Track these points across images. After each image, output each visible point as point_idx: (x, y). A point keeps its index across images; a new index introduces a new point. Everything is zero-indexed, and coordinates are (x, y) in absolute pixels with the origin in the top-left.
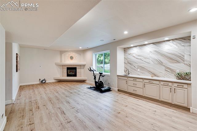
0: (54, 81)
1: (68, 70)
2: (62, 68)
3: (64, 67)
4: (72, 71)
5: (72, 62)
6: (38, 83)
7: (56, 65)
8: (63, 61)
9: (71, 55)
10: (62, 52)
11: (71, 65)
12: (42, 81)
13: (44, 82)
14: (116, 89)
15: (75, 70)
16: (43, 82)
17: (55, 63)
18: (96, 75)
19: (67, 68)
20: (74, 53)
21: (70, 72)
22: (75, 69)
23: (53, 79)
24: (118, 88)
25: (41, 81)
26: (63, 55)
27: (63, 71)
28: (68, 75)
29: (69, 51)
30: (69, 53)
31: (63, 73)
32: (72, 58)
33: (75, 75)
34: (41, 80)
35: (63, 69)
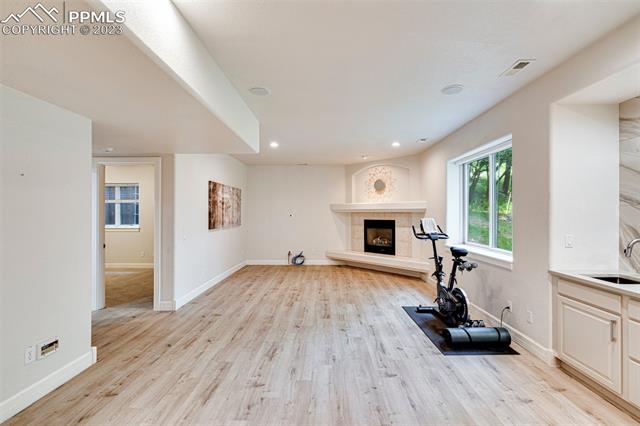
0: (327, 262)
1: (369, 230)
2: (353, 221)
3: (356, 218)
4: (380, 233)
5: (380, 202)
6: (285, 262)
7: (333, 211)
8: (354, 199)
9: (379, 176)
10: (351, 169)
11: (378, 213)
12: (295, 258)
13: (299, 261)
14: (548, 353)
15: (390, 231)
16: (297, 263)
17: (332, 206)
18: (441, 259)
19: (366, 221)
20: (387, 169)
21: (374, 238)
22: (391, 225)
23: (324, 254)
24: (555, 346)
25: (291, 257)
26: (353, 177)
27: (353, 233)
28: (369, 248)
29: (372, 162)
30: (372, 171)
31: (353, 238)
32: (380, 186)
33: (390, 250)
34: (294, 255)
35: (353, 224)
